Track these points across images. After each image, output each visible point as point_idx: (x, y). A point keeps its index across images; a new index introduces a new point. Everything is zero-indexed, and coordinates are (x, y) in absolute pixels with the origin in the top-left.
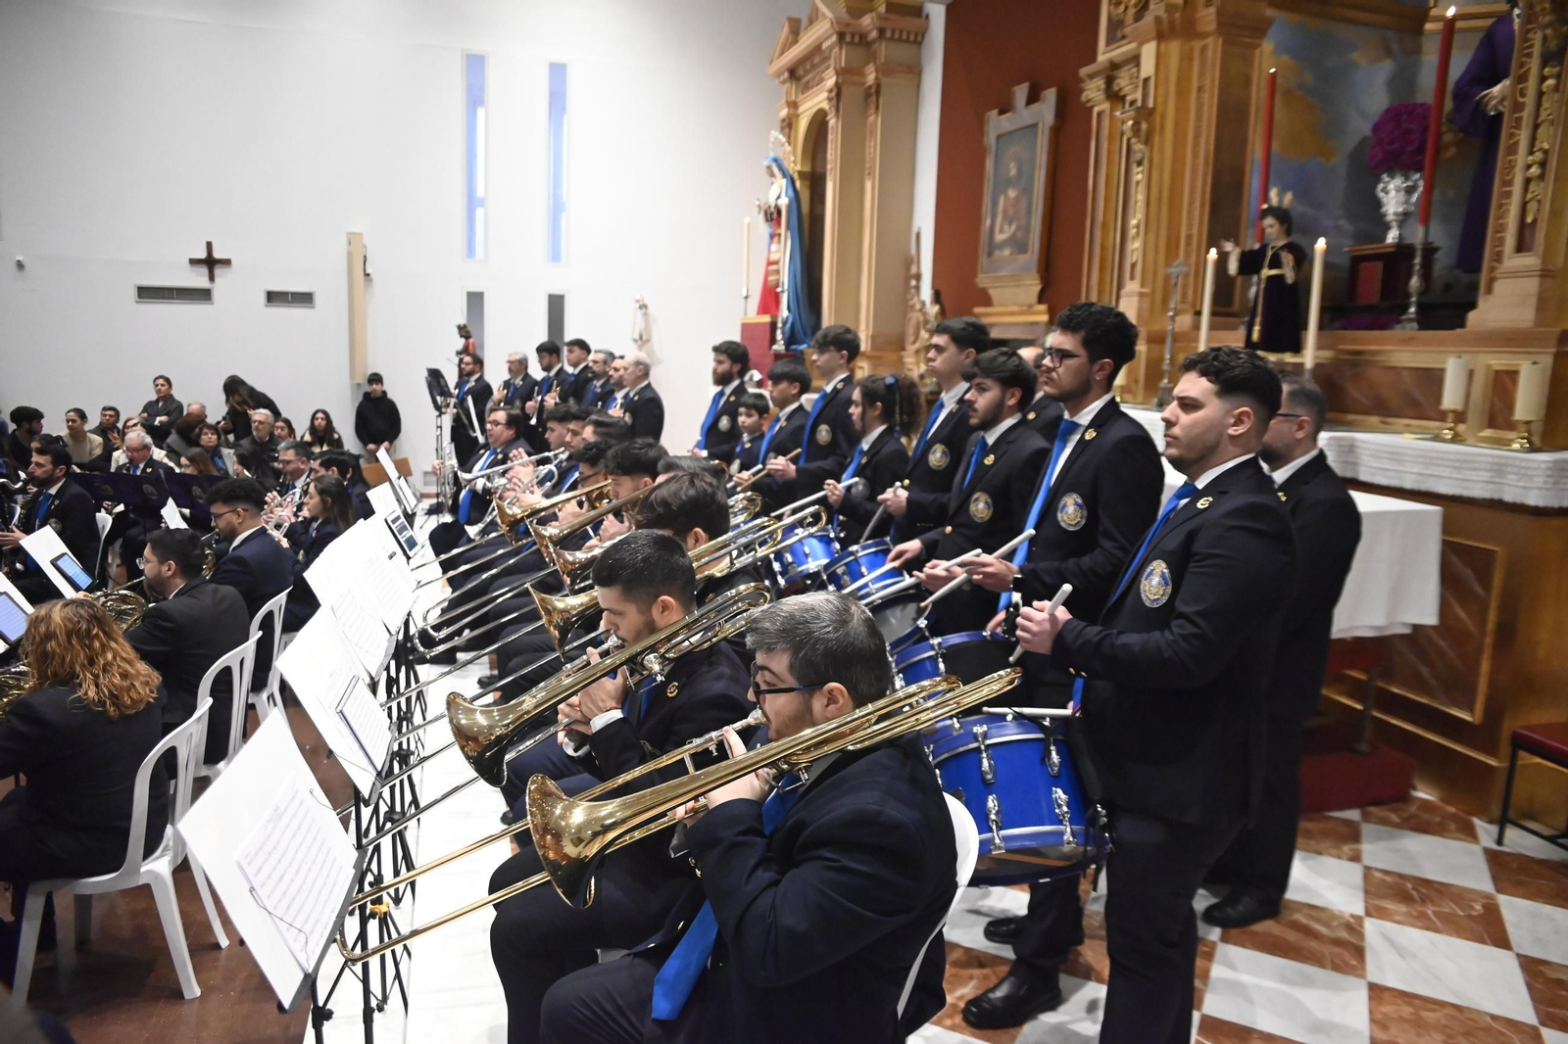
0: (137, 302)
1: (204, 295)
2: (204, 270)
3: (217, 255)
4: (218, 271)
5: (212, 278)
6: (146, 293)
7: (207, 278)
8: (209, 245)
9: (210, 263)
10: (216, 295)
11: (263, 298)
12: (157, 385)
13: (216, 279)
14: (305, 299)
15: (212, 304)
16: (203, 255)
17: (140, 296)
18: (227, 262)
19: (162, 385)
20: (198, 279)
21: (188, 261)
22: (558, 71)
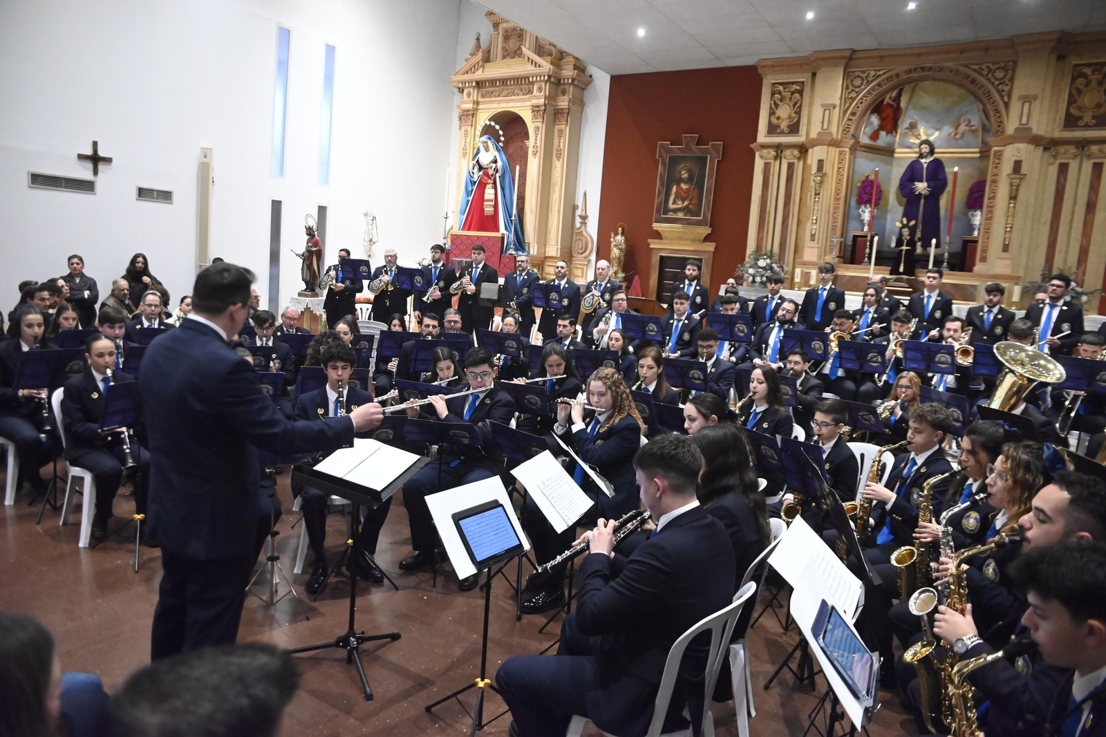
0: (30, 187)
1: (86, 186)
2: (90, 165)
3: (101, 153)
4: (101, 167)
5: (96, 172)
6: (40, 180)
7: (92, 173)
8: (95, 144)
9: (96, 160)
10: (99, 186)
11: (134, 193)
12: (73, 264)
13: (100, 174)
14: (166, 196)
15: (95, 194)
16: (89, 152)
17: (33, 182)
18: (108, 160)
19: (77, 264)
20: (83, 172)
21: (76, 156)
22: (330, 49)
